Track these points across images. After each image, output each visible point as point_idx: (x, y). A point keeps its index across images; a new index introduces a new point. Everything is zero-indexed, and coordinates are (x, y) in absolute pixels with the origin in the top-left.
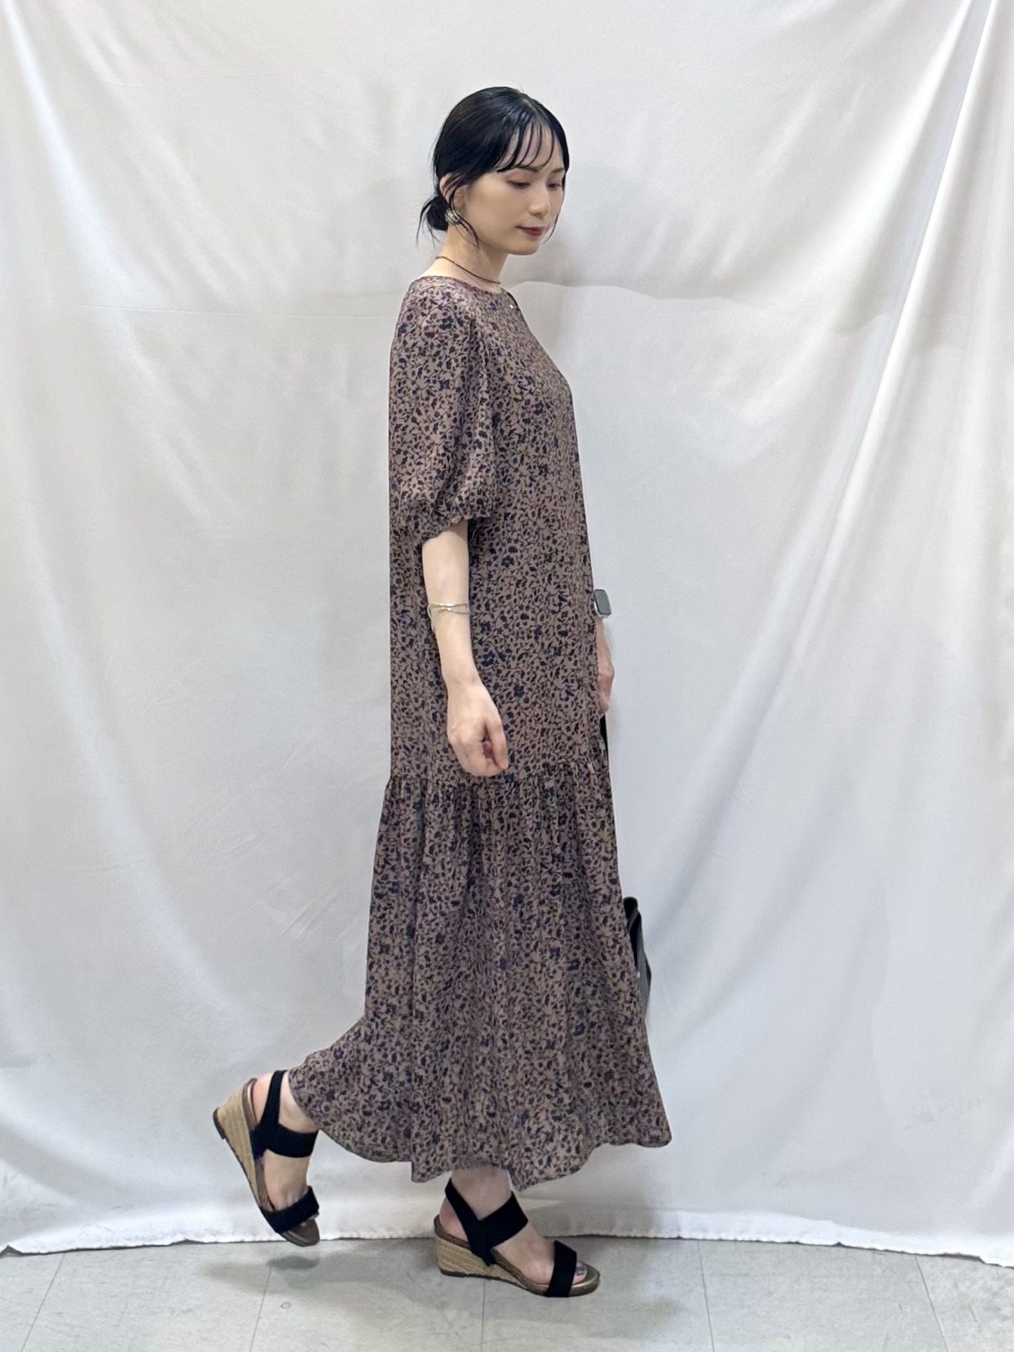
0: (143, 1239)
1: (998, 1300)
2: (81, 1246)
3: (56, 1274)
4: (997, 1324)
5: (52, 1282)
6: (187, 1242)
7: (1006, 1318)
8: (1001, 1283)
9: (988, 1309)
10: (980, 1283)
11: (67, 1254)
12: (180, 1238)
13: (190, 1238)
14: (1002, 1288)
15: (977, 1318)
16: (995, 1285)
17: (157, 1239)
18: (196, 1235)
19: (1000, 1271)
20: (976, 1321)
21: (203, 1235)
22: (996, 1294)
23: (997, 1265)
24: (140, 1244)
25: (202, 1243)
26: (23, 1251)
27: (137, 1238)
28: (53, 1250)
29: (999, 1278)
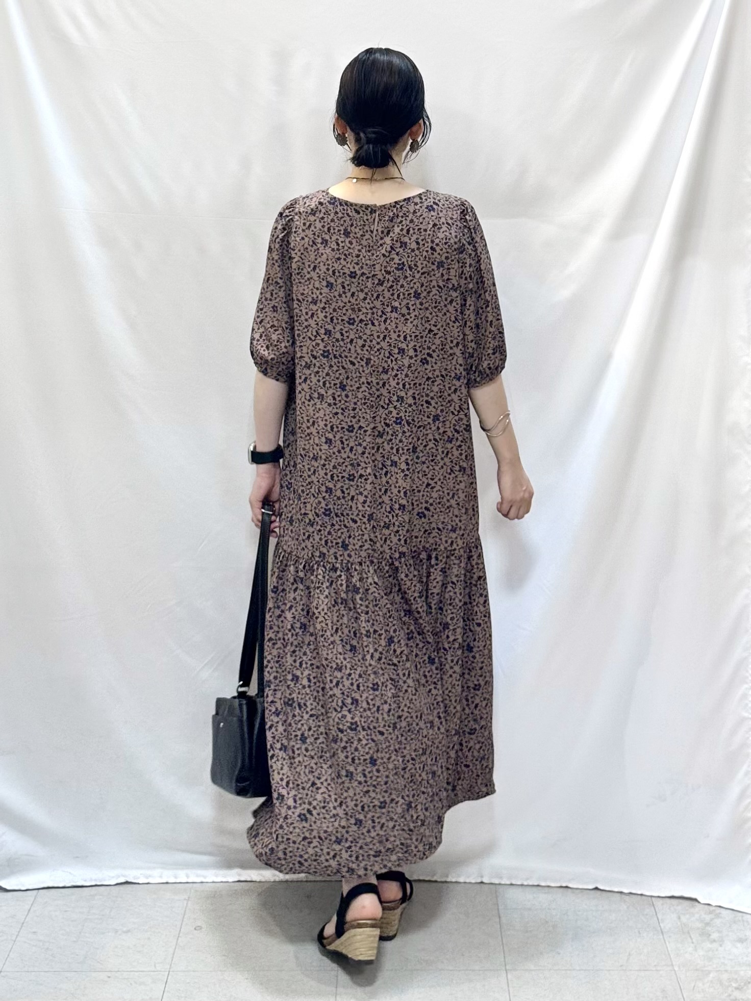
0: (95, 880)
1: (709, 928)
2: (51, 885)
3: (32, 905)
4: (708, 945)
5: (29, 910)
6: (127, 883)
7: (714, 941)
8: (712, 916)
9: (702, 934)
10: (697, 916)
11: (40, 891)
12: (123, 880)
13: (129, 881)
14: (712, 920)
15: (694, 941)
16: (708, 918)
17: (105, 880)
18: (134, 878)
19: (712, 908)
20: (693, 943)
21: (139, 878)
22: (707, 924)
23: (709, 905)
24: (93, 883)
25: (138, 884)
26: (8, 888)
27: (91, 880)
28: (30, 888)
29: (711, 913)
